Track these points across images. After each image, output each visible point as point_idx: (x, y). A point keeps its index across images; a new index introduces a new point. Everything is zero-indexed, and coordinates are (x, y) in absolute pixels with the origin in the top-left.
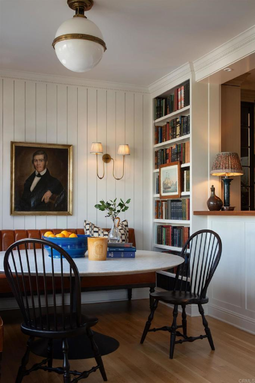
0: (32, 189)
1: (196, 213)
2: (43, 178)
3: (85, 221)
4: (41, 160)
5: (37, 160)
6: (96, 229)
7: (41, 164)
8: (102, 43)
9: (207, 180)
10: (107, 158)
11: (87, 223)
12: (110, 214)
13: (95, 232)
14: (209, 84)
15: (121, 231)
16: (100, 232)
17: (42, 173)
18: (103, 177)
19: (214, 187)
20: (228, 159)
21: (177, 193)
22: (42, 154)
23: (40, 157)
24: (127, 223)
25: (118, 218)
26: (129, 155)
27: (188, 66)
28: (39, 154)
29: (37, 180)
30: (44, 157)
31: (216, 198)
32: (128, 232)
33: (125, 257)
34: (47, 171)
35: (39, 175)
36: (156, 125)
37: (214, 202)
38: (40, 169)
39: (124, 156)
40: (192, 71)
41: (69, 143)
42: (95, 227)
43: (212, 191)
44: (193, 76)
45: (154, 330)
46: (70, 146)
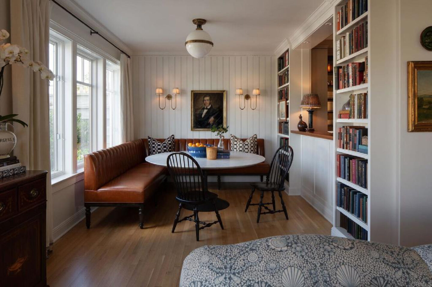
0: (203, 116)
1: (292, 132)
2: (209, 110)
3: (231, 135)
4: (207, 100)
5: (205, 100)
6: (236, 140)
7: (208, 102)
8: (211, 43)
9: (301, 111)
10: (247, 97)
11: (232, 135)
12: (218, 134)
13: (235, 141)
14: (302, 50)
15: (251, 141)
16: (238, 142)
17: (209, 107)
18: (244, 109)
19: (302, 116)
20: (309, 98)
21: (284, 119)
22: (208, 97)
23: (207, 98)
24: (256, 136)
25: (223, 136)
26: (259, 95)
27: (286, 41)
28: (206, 97)
29: (205, 111)
30: (210, 98)
31: (303, 123)
32: (256, 141)
33: (224, 158)
34: (212, 106)
35: (207, 109)
36: (279, 75)
37: (301, 125)
38: (207, 105)
39: (256, 96)
40: (289, 43)
41: (224, 89)
42: (236, 138)
43: (300, 118)
44: (291, 46)
45: (253, 205)
46: (224, 91)
